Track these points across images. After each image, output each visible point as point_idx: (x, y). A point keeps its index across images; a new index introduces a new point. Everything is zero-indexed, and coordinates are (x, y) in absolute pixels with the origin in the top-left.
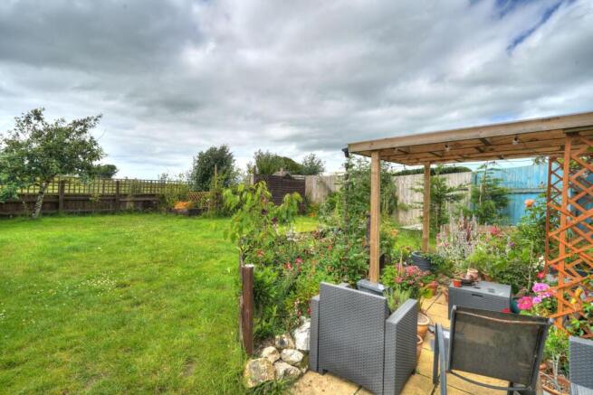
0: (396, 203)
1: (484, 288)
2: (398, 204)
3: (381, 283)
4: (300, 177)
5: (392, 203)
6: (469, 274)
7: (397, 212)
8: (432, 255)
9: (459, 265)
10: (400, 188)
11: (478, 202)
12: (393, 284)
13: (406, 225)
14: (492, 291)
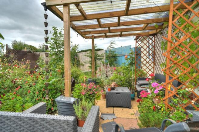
0: (79, 63)
1: (120, 90)
2: (80, 63)
3: (72, 97)
4: (37, 53)
5: (78, 63)
6: (112, 84)
7: (80, 66)
8: (96, 79)
9: (105, 82)
10: (81, 57)
11: (108, 59)
12: (80, 95)
13: (83, 71)
14: (123, 90)
